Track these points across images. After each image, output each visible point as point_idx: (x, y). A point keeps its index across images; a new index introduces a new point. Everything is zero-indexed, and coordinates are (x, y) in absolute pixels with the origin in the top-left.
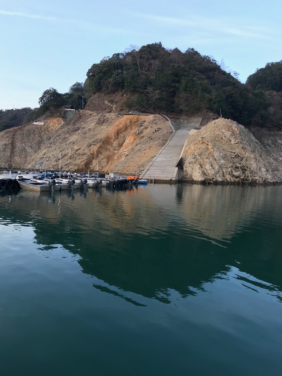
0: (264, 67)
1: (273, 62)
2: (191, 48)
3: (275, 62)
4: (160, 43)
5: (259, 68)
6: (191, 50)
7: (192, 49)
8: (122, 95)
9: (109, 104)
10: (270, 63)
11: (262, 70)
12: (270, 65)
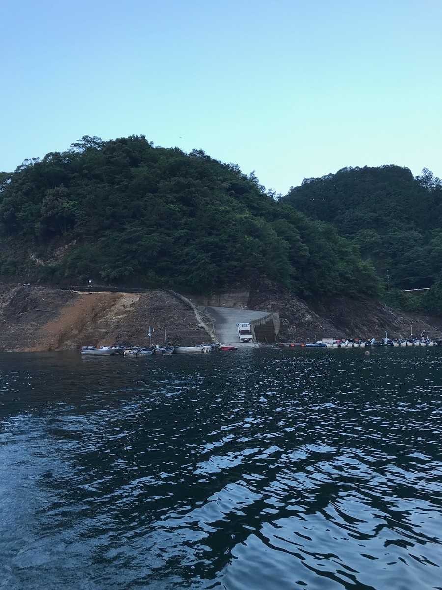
0: (300, 185)
1: (313, 177)
2: (198, 150)
3: (315, 177)
4: (143, 137)
5: (294, 187)
6: (198, 154)
7: (201, 152)
8: (69, 242)
10: (308, 179)
11: (297, 189)
12: (309, 182)
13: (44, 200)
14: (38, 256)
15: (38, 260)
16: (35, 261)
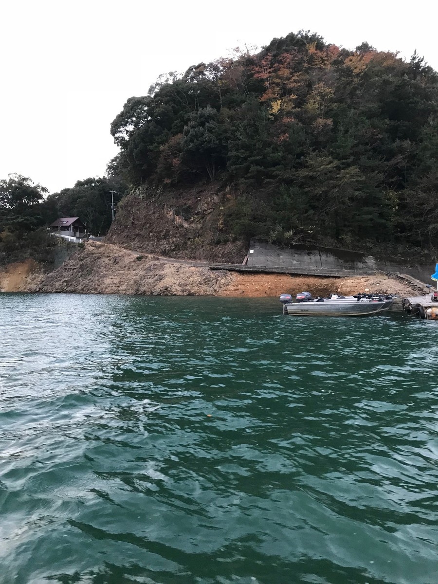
8: (219, 190)
9: (178, 220)
13: (185, 127)
14: (177, 213)
15: (177, 217)
16: (174, 220)
